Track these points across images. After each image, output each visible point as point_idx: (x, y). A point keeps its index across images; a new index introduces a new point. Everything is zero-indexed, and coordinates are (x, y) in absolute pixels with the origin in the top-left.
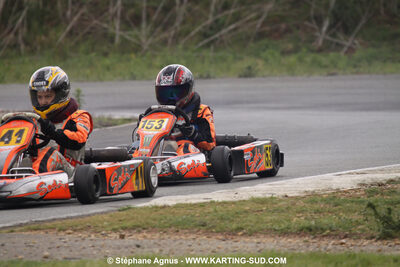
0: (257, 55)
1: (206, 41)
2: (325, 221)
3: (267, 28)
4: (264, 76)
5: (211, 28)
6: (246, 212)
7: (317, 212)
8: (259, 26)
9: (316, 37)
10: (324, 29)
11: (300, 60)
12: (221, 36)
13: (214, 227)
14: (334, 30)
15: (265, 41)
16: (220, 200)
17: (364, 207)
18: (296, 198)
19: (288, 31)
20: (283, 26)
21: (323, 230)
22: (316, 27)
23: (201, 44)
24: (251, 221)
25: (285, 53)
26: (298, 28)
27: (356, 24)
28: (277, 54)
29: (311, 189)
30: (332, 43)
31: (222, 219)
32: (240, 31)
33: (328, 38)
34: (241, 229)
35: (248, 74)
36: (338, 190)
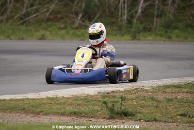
0: (47, 29)
1: (22, 21)
2: (82, 109)
3: (52, 17)
4: (50, 40)
5: (24, 15)
6: (44, 104)
7: (78, 105)
8: (47, 15)
9: (75, 22)
10: (79, 18)
11: (67, 32)
12: (29, 19)
13: (29, 110)
14: (84, 19)
15: (50, 23)
16: (31, 98)
17: (101, 103)
18: (68, 98)
19: (62, 18)
20: (59, 16)
21: (81, 114)
22: (75, 17)
23: (19, 23)
24: (46, 108)
25: (60, 29)
26: (67, 17)
27: (95, 17)
28: (56, 29)
29: (75, 94)
30: (82, 25)
31: (33, 106)
32: (38, 17)
33: (81, 22)
34: (42, 112)
35: (42, 38)
36: (88, 95)
